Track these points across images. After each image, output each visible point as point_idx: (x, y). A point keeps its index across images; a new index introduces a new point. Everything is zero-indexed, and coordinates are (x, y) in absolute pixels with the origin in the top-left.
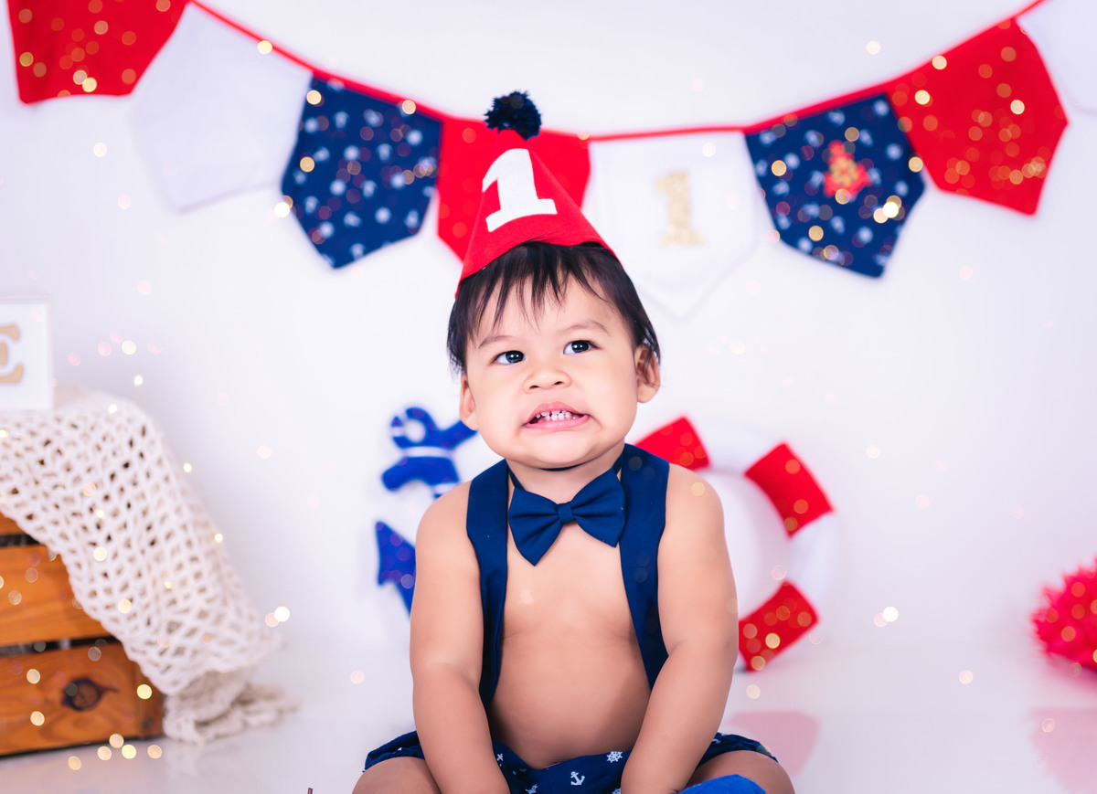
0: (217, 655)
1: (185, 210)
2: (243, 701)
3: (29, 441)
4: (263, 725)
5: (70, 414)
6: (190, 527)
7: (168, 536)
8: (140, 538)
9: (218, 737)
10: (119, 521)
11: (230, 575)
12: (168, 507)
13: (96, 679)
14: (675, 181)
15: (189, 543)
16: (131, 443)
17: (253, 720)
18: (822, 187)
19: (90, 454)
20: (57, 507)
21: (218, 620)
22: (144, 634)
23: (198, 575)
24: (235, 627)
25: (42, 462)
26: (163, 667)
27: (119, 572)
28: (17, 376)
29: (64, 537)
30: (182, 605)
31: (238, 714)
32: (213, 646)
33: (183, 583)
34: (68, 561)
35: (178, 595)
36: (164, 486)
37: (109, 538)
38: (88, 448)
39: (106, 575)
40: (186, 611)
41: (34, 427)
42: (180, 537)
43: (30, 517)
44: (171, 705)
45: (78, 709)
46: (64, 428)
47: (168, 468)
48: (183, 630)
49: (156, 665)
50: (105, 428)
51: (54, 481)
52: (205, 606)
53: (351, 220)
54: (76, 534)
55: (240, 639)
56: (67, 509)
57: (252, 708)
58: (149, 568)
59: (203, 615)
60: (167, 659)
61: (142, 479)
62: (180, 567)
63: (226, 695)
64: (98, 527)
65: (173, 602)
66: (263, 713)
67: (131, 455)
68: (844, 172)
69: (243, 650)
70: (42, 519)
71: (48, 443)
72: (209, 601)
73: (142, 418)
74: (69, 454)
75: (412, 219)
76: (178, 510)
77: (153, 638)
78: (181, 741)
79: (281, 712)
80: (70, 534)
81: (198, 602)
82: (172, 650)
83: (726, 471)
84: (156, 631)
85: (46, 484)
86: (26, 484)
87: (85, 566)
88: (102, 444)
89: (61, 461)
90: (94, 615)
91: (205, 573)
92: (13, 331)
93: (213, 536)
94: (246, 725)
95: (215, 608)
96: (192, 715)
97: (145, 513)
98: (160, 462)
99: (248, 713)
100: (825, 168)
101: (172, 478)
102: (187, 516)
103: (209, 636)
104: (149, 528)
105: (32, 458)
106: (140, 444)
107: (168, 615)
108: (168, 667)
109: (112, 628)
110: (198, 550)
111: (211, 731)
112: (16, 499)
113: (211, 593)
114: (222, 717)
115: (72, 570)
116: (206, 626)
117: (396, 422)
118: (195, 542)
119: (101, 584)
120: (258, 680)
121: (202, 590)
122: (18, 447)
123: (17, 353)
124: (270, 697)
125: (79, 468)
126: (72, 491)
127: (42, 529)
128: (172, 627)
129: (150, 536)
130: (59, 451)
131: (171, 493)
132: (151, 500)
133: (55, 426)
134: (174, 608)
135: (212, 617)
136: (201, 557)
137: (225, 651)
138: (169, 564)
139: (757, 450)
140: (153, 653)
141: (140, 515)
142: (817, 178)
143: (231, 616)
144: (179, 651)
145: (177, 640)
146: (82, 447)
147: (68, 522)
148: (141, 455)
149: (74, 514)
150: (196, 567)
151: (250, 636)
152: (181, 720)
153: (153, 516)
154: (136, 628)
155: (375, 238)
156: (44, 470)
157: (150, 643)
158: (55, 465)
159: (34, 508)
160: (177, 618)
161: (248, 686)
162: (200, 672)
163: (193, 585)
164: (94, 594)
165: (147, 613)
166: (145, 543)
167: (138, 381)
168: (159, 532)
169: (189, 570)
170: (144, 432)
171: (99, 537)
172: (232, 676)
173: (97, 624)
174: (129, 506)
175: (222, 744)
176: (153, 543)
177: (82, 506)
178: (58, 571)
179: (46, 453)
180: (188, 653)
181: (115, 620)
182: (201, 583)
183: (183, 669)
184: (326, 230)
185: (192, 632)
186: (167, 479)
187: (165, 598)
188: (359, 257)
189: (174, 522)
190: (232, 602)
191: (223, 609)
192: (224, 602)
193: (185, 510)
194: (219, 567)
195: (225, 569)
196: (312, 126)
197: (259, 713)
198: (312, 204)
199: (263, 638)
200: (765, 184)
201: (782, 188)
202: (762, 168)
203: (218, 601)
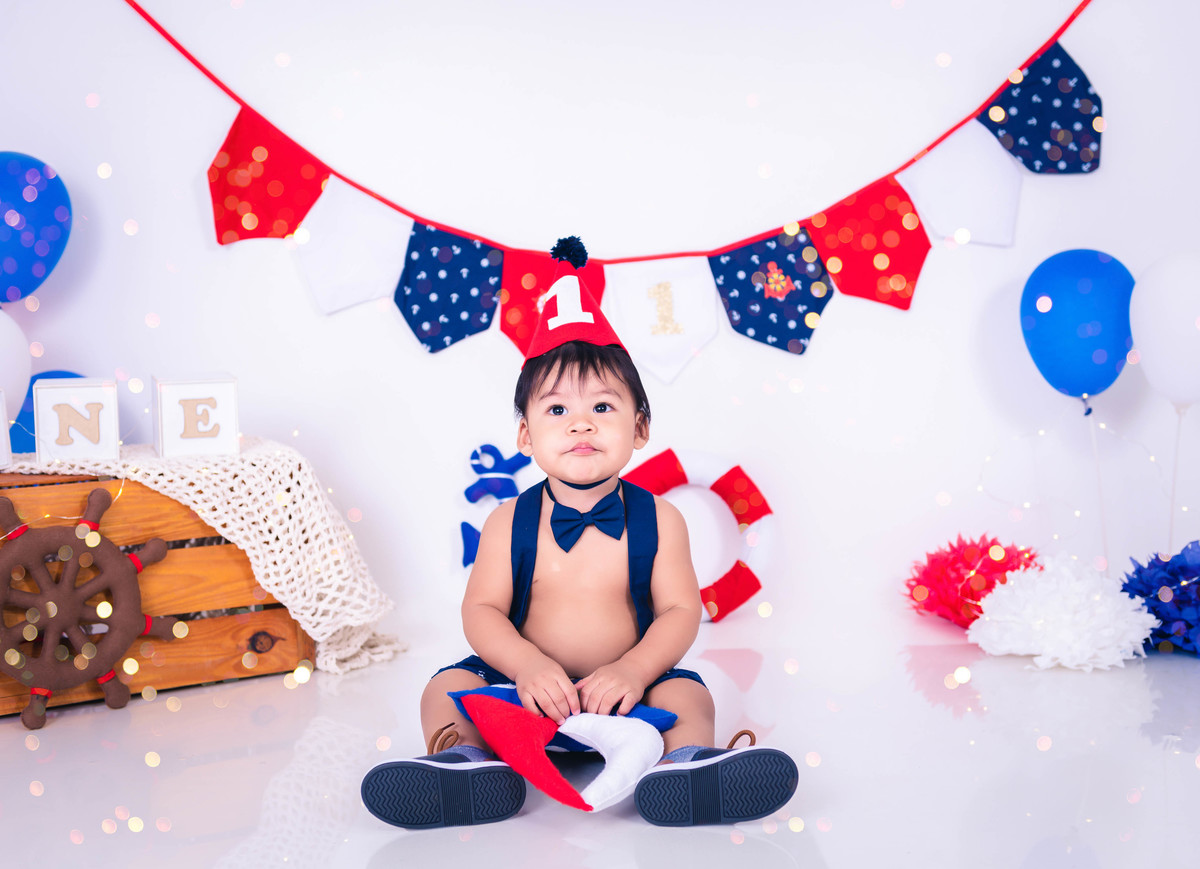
0: (351, 616)
1: (330, 314)
2: (370, 645)
3: (223, 475)
4: (383, 661)
5: (251, 458)
6: (331, 531)
7: (317, 537)
8: (297, 539)
9: (352, 669)
10: (284, 527)
11: (359, 561)
12: (317, 517)
13: (270, 632)
14: (663, 289)
15: (331, 541)
16: (291, 476)
17: (377, 658)
18: (762, 291)
19: (264, 483)
20: (242, 519)
21: (351, 592)
22: (302, 602)
23: (337, 563)
24: (364, 597)
25: (232, 490)
26: (314, 624)
27: (284, 561)
28: (214, 432)
29: (247, 538)
30: (326, 582)
31: (366, 654)
32: (347, 609)
33: (328, 568)
34: (250, 554)
35: (324, 575)
36: (313, 503)
37: (277, 539)
38: (262, 479)
39: (275, 563)
40: (330, 586)
41: (226, 465)
42: (325, 538)
43: (224, 526)
44: (321, 648)
45: (259, 652)
46: (246, 466)
47: (316, 492)
48: (327, 599)
49: (311, 623)
50: (273, 466)
51: (240, 502)
52: (342, 583)
53: (443, 319)
54: (255, 536)
55: (366, 605)
56: (249, 520)
57: (376, 650)
58: (304, 558)
59: (340, 589)
60: (317, 618)
61: (299, 499)
62: (325, 557)
63: (358, 641)
64: (270, 532)
65: (321, 580)
66: (384, 653)
67: (292, 484)
68: (777, 282)
69: (367, 612)
70: (232, 527)
71: (236, 476)
72: (345, 579)
73: (299, 458)
74: (250, 483)
75: (484, 319)
76: (323, 519)
77: (308, 605)
78: (328, 672)
79: (395, 652)
80: (251, 537)
81: (337, 580)
82: (320, 612)
83: (698, 486)
84: (310, 600)
85: (235, 504)
86: (221, 504)
87: (261, 557)
88: (272, 476)
89: (244, 488)
90: (268, 590)
91: (342, 561)
92: (212, 402)
93: (348, 536)
94: (371, 661)
95: (349, 583)
96: (335, 655)
97: (301, 522)
98: (311, 487)
99: (373, 654)
100: (764, 280)
101: (319, 498)
102: (329, 523)
103: (344, 604)
104: (304, 532)
105: (225, 487)
106: (298, 476)
107: (317, 589)
108: (318, 624)
109: (280, 598)
110: (337, 546)
111: (348, 666)
112: (215, 514)
113: (345, 575)
114: (355, 656)
115: (253, 560)
116: (343, 596)
117: (475, 456)
118: (335, 540)
119: (272, 569)
120: (379, 632)
121: (340, 572)
122: (215, 479)
123: (215, 416)
124: (389, 643)
125: (257, 493)
126: (253, 508)
127: (232, 533)
128: (320, 598)
129: (305, 537)
130: (243, 482)
131: (319, 508)
132: (305, 513)
133: (241, 465)
134: (321, 585)
135: (347, 589)
137: (356, 613)
138: (318, 555)
139: (720, 471)
140: (308, 614)
141: (297, 523)
142: (759, 286)
143: (359, 589)
144: (325, 613)
145: (323, 606)
146: (258, 479)
147: (250, 529)
148: (298, 483)
149: (254, 523)
150: (336, 557)
151: (372, 602)
152: (328, 658)
153: (306, 524)
154: (296, 598)
155: (459, 331)
156: (233, 494)
157: (304, 608)
158: (241, 491)
159: (226, 519)
160: (323, 591)
161: (374, 635)
162: (340, 626)
163: (334, 569)
164: (267, 576)
165: (304, 588)
166: (301, 542)
167: (296, 433)
168: (310, 534)
169: (331, 559)
170: (300, 469)
171: (271, 538)
172: (362, 628)
173: (270, 595)
174: (290, 517)
175: (355, 674)
176: (306, 542)
177: (259, 518)
178: (243, 560)
179: (235, 483)
180: (331, 614)
181: (282, 593)
182: (339, 568)
183: (328, 625)
184: (426, 326)
185: (334, 601)
186: (316, 498)
187: (315, 578)
188: (449, 344)
189: (320, 528)
190: (360, 580)
191: (354, 585)
192: (355, 580)
193: (328, 519)
194: (352, 557)
195: (356, 558)
196: (415, 256)
197: (381, 653)
198: (416, 309)
199: (381, 603)
200: (723, 291)
201: (735, 293)
202: (720, 280)
203: (351, 579)
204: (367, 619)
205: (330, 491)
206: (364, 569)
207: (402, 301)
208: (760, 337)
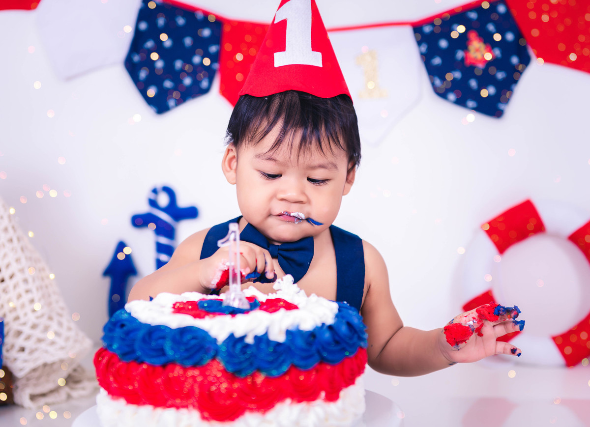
0: (46, 352)
2: (73, 380)
4: (81, 397)
6: (27, 271)
7: (11, 277)
11: (57, 302)
12: (11, 258)
15: (26, 281)
17: (75, 394)
18: (463, 60)
21: (46, 329)
23: (31, 301)
30: (22, 320)
32: (43, 346)
33: (23, 306)
35: (20, 313)
36: (8, 245)
40: (24, 324)
42: (19, 277)
48: (23, 337)
52: (36, 321)
53: (168, 84)
55: (61, 342)
57: (79, 386)
59: (34, 327)
63: (59, 377)
68: (478, 51)
69: (62, 348)
72: (38, 318)
75: (205, 84)
76: (18, 260)
78: (23, 407)
81: (32, 318)
82: (16, 348)
91: (37, 299)
94: (69, 397)
95: (44, 321)
96: (29, 391)
99: (72, 389)
100: (465, 48)
101: (15, 240)
102: (24, 263)
103: (40, 340)
107: (15, 326)
110: (31, 286)
111: (43, 401)
113: (39, 314)
114: (54, 391)
116: (37, 333)
118: (30, 280)
121: (34, 311)
128: (18, 334)
131: (13, 249)
134: (17, 322)
135: (41, 327)
136: (34, 290)
137: (51, 349)
138: (12, 294)
142: (460, 54)
144: (21, 349)
145: (19, 343)
150: (30, 296)
151: (67, 339)
160: (20, 328)
162: (39, 363)
163: (28, 308)
169: (26, 298)
180: (27, 351)
182: (33, 306)
183: (26, 362)
184: (152, 92)
185: (28, 338)
186: (11, 240)
187: (11, 316)
188: (173, 107)
189: (15, 268)
190: (56, 318)
191: (49, 323)
192: (50, 318)
193: (23, 261)
194: (49, 296)
195: (54, 298)
196: (143, 26)
197: (83, 389)
198: (143, 74)
199: (76, 341)
200: (426, 58)
201: (437, 61)
202: (424, 48)
203: (45, 318)
204: (61, 355)
205: (31, 234)
206: (62, 309)
207: (131, 67)
208: (461, 102)
